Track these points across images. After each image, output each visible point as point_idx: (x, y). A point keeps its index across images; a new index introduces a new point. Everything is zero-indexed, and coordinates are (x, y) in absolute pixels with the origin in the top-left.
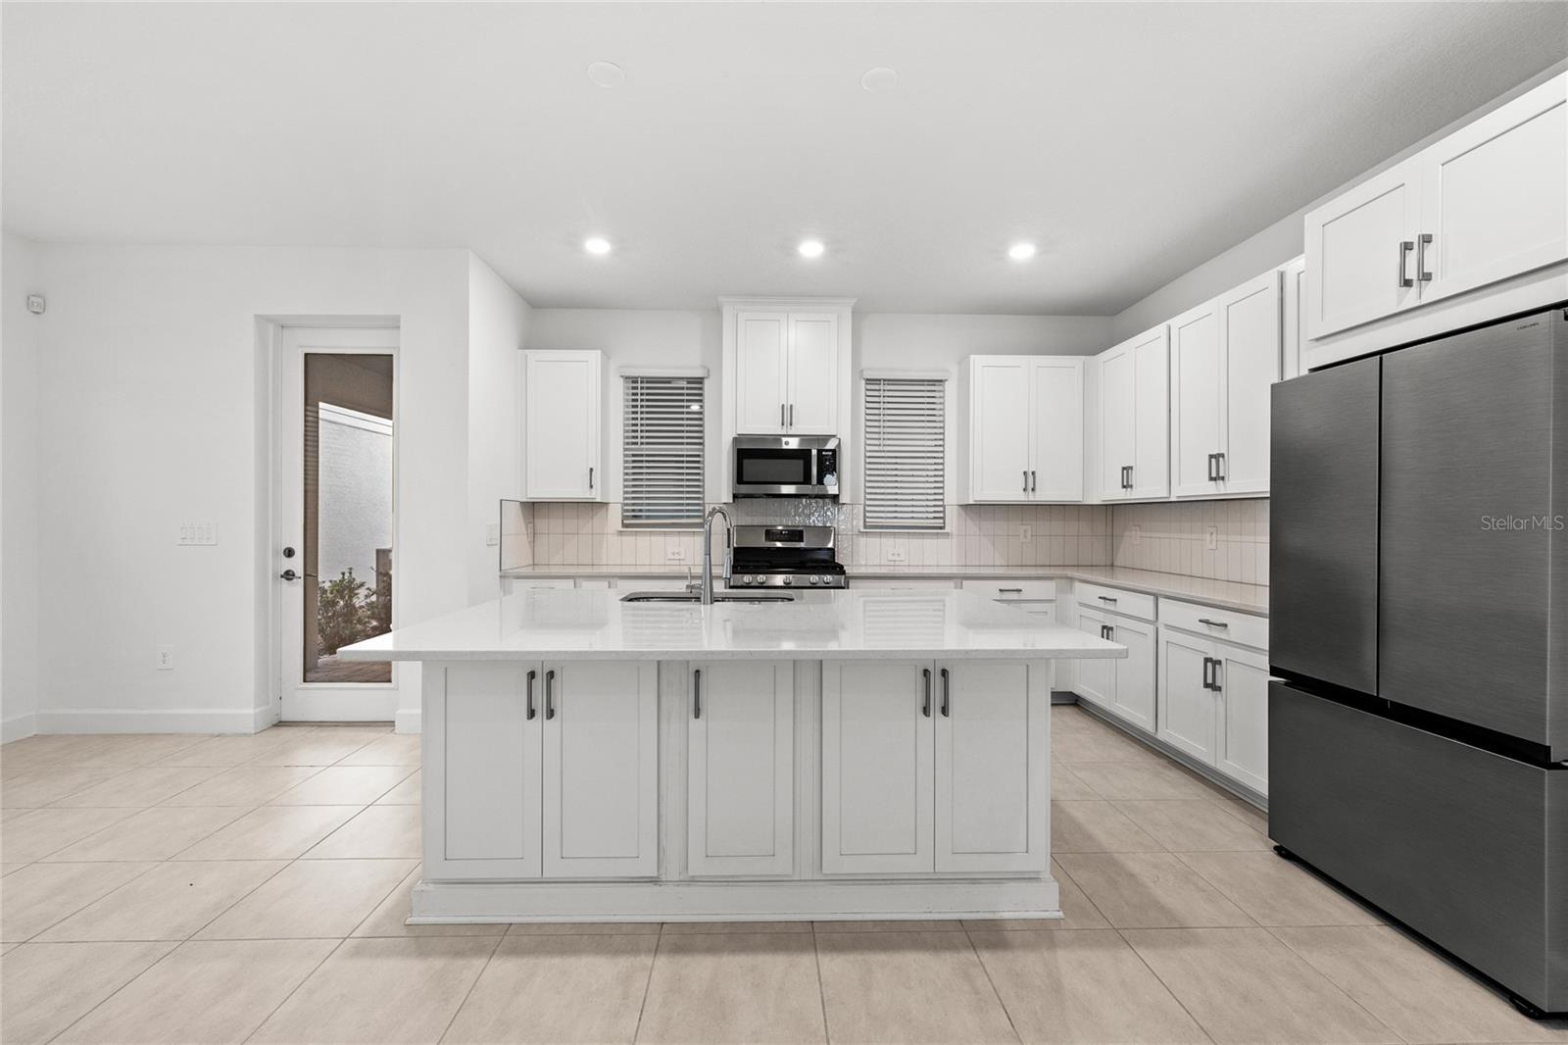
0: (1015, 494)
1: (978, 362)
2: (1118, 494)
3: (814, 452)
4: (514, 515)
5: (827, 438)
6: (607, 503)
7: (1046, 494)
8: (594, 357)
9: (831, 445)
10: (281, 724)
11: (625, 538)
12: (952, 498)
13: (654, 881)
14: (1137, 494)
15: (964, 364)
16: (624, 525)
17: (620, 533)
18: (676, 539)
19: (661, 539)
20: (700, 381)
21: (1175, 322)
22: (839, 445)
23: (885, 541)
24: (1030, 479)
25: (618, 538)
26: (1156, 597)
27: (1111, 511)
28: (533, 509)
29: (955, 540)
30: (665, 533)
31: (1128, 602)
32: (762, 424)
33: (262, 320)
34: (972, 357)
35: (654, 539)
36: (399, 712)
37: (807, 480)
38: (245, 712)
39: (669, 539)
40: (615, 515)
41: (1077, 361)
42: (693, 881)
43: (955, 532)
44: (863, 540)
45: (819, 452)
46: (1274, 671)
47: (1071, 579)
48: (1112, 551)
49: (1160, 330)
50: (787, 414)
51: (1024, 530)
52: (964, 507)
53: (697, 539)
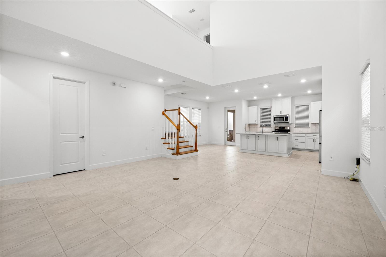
1: (312, 103)
4: (247, 125)
5: (287, 115)
8: (256, 107)
10: (225, 145)
12: (310, 123)
13: (255, 151)
20: (271, 108)
22: (289, 116)
23: (298, 129)
25: (259, 128)
28: (249, 125)
29: (311, 129)
32: (278, 114)
33: (224, 108)
36: (236, 144)
37: (284, 121)
38: (223, 143)
40: (259, 125)
42: (258, 151)
43: (311, 127)
44: (295, 129)
45: (286, 117)
50: (281, 112)
52: (313, 124)
53: (270, 128)
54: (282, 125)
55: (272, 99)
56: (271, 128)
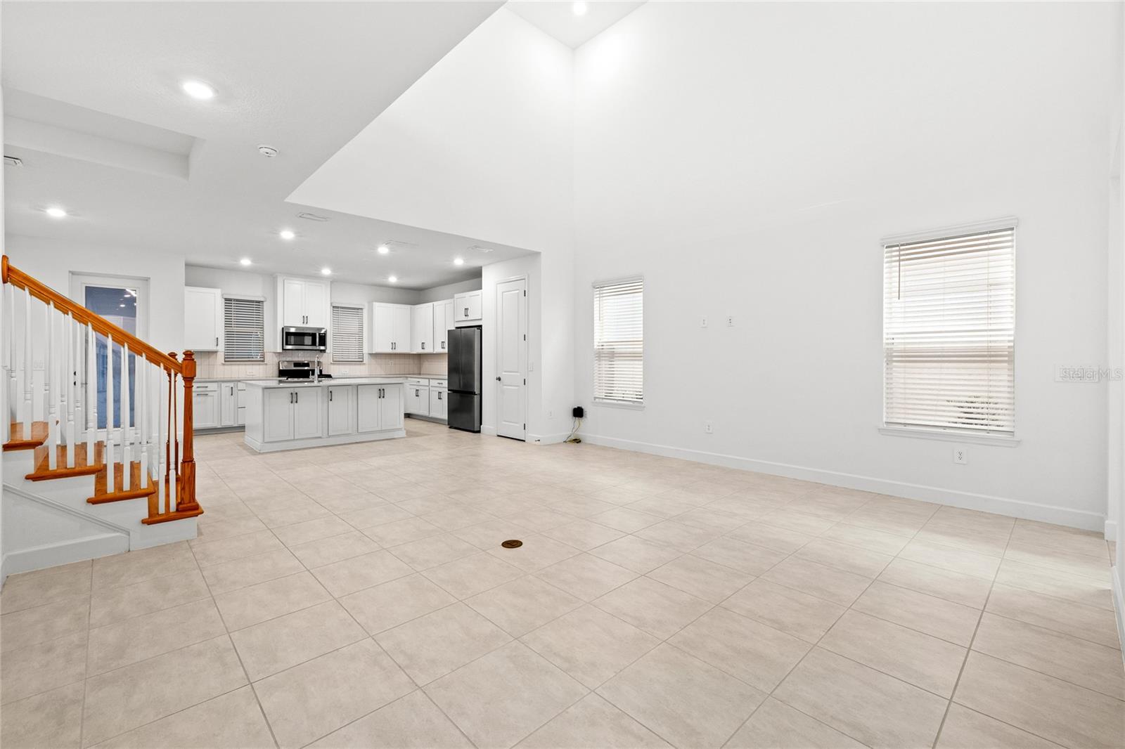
0: (389, 350)
1: (376, 305)
2: (420, 351)
3: (317, 334)
5: (321, 329)
6: (216, 352)
7: (399, 350)
9: (322, 332)
11: (226, 367)
12: (366, 350)
14: (426, 351)
15: (370, 303)
16: (225, 361)
17: (224, 364)
18: (251, 367)
19: (243, 367)
20: (262, 302)
21: (435, 303)
22: (326, 331)
23: (341, 366)
24: (394, 345)
25: (222, 367)
26: (429, 379)
27: (419, 356)
29: (366, 366)
30: (246, 364)
31: (424, 382)
32: (295, 324)
34: (374, 303)
35: (240, 367)
37: (314, 344)
39: (247, 367)
40: (221, 356)
41: (409, 307)
43: (367, 363)
44: (332, 366)
45: (319, 334)
46: (449, 390)
47: (407, 377)
48: (420, 368)
49: (431, 304)
50: (305, 319)
51: (391, 362)
52: (371, 354)
53: (261, 367)
54: (301, 357)
55: (276, 277)
56: (265, 366)
